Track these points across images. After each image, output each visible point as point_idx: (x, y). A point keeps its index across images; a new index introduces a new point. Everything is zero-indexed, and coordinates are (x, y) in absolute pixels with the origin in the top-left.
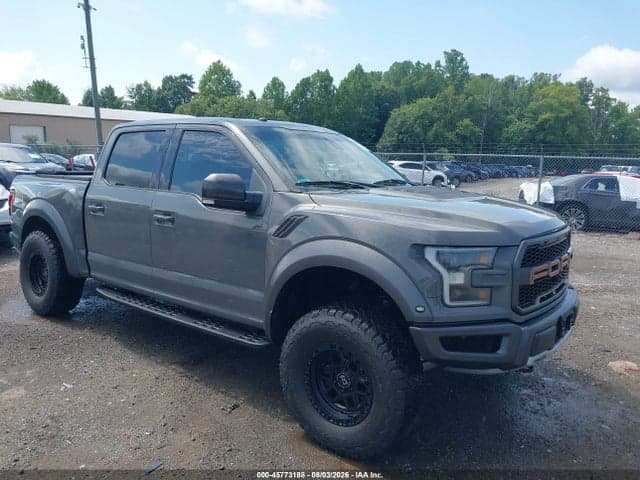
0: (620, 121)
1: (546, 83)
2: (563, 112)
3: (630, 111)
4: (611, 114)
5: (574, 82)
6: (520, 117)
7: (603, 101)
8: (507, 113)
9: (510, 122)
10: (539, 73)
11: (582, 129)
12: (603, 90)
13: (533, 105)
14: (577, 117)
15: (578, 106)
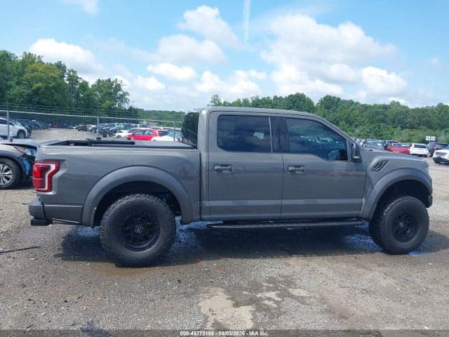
0: (86, 93)
1: (33, 61)
2: (50, 83)
3: (90, 87)
4: (80, 88)
5: (53, 63)
6: (18, 83)
7: (73, 79)
8: (7, 80)
9: (10, 87)
10: (28, 53)
11: (64, 97)
12: (73, 71)
13: (27, 75)
14: (59, 88)
15: (59, 80)
